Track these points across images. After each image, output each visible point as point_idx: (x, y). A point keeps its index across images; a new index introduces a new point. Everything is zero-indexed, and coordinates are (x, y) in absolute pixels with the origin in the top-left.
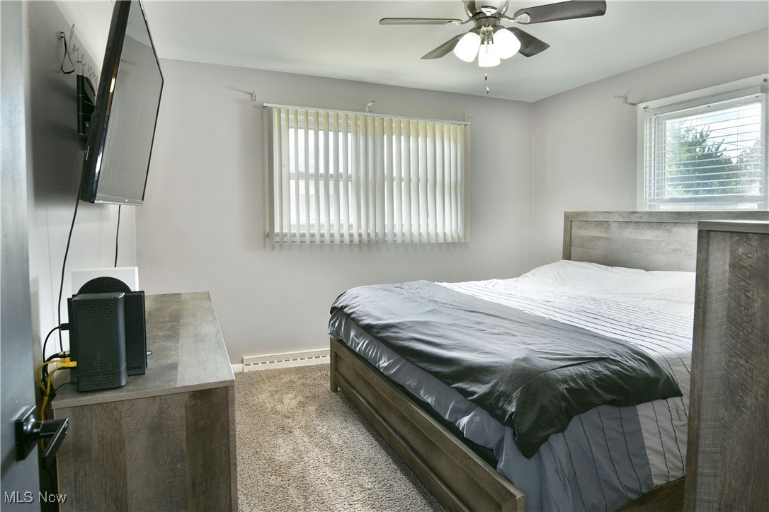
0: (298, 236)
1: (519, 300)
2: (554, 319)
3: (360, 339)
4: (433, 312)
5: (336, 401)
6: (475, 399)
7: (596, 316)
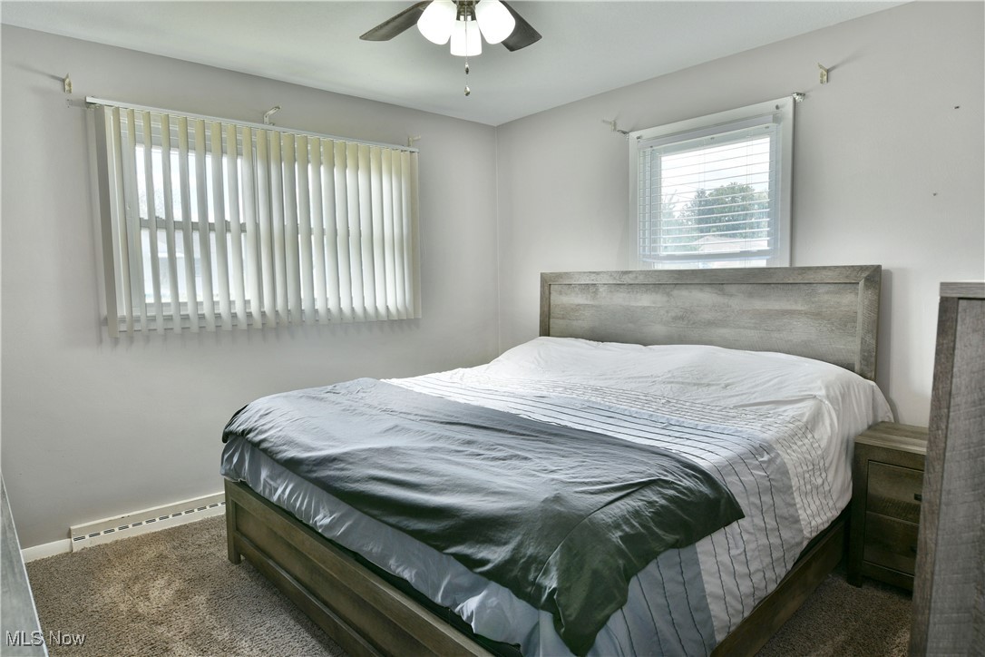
0: (143, 319)
1: (504, 398)
2: (563, 423)
3: (279, 481)
4: (394, 429)
5: (242, 580)
6: (488, 571)
7: (610, 413)
